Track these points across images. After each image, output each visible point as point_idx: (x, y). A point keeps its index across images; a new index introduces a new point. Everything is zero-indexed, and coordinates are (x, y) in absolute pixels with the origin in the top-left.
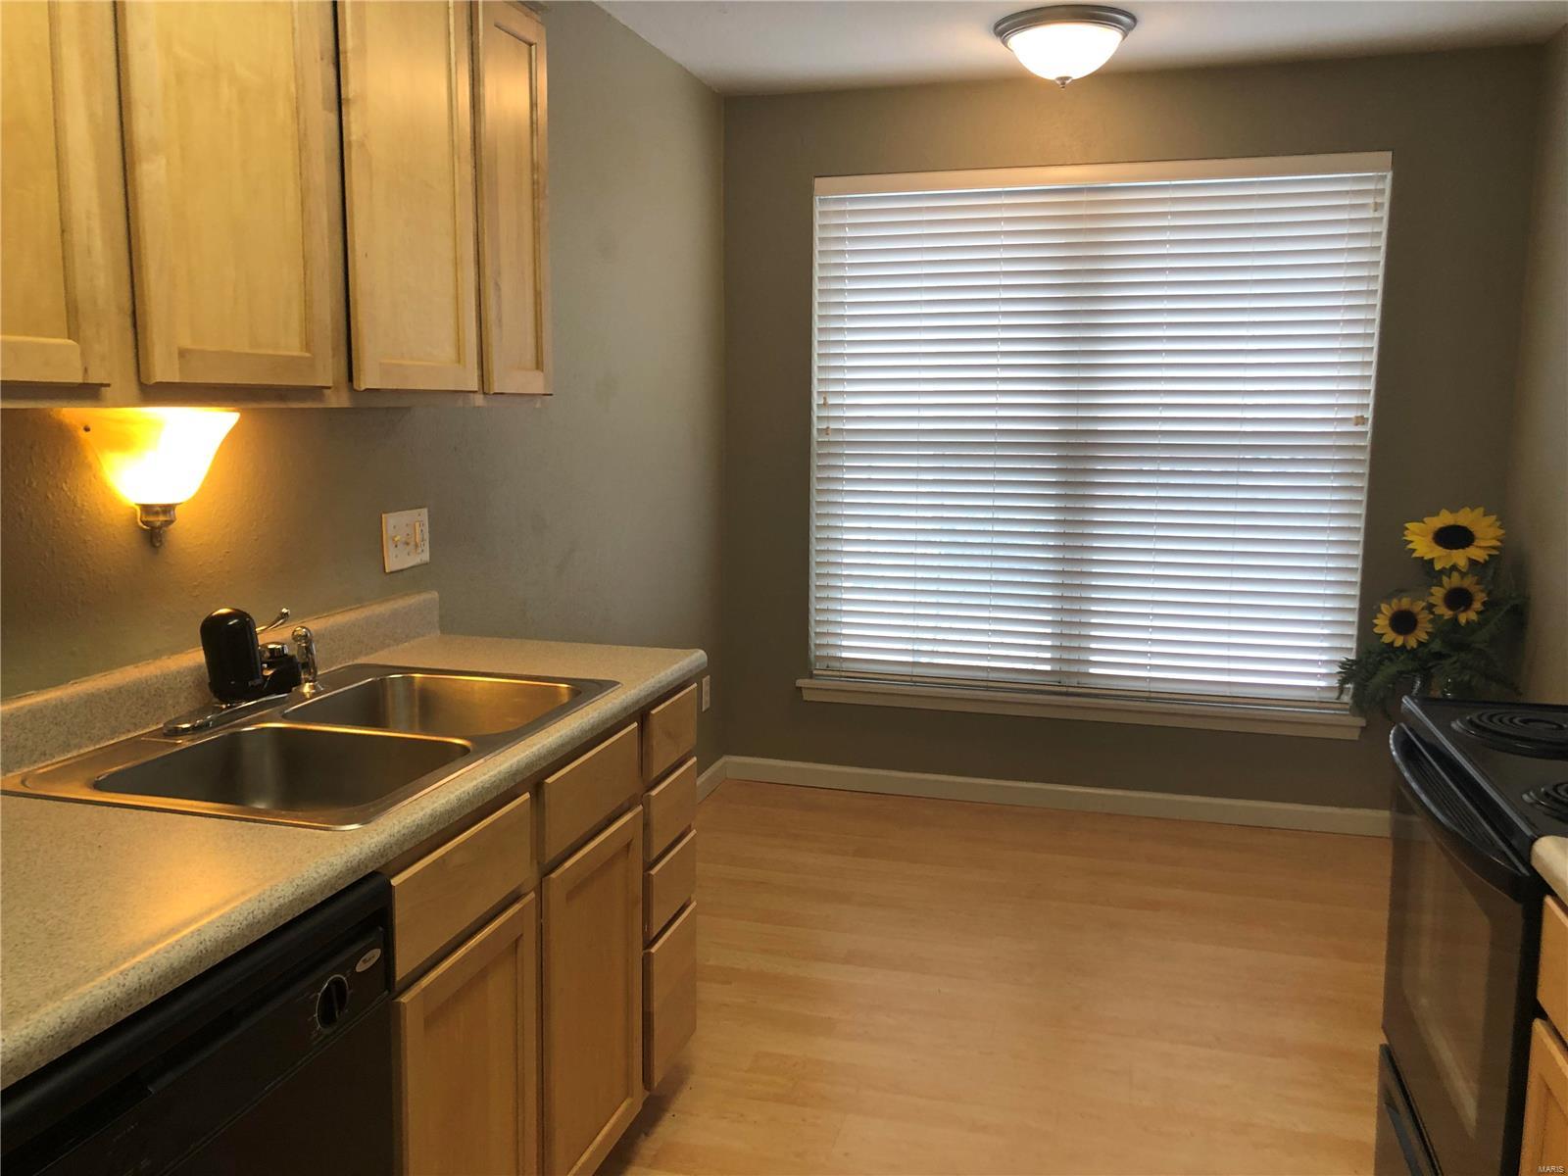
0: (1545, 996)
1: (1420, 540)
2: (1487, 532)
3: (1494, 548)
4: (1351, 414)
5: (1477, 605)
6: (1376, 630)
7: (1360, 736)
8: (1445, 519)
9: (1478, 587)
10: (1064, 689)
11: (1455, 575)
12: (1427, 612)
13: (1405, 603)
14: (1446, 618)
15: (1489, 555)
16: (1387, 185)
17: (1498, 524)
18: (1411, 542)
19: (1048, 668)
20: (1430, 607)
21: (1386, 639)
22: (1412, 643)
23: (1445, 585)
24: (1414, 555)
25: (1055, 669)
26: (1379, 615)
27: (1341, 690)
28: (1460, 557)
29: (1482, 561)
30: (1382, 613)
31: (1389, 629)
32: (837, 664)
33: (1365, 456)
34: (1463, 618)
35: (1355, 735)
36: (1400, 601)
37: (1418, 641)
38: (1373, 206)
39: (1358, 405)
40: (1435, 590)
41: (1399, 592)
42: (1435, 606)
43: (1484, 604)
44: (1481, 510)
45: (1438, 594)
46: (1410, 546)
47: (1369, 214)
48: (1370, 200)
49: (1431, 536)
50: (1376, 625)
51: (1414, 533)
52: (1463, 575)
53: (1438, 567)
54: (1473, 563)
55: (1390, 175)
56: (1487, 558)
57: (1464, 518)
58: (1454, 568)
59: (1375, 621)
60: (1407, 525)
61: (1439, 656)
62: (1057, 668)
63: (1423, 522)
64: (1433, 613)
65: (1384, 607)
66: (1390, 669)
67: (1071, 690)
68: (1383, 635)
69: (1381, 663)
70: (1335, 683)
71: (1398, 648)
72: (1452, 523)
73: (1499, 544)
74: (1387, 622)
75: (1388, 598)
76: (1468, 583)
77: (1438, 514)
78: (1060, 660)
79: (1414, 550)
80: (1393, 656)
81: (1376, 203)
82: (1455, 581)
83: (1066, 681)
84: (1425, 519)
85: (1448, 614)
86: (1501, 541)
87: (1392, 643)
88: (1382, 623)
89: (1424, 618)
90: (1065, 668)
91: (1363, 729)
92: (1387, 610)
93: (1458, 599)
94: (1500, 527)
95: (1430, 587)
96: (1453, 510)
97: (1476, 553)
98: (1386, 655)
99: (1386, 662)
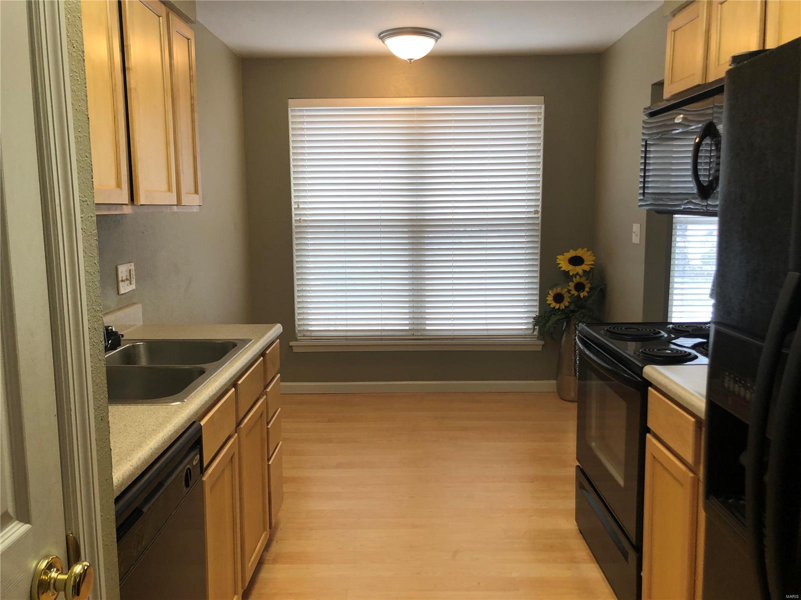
0: (650, 424)
1: (563, 263)
2: (589, 259)
3: (592, 265)
4: (532, 210)
5: (587, 289)
6: (548, 302)
7: (542, 349)
8: (572, 253)
9: (587, 281)
10: (416, 337)
11: (578, 276)
12: (567, 293)
13: (558, 290)
14: (575, 295)
15: (591, 268)
16: (542, 110)
17: (593, 254)
18: (559, 264)
19: (407, 328)
20: (569, 291)
21: (552, 306)
22: (563, 307)
23: (574, 281)
24: (562, 269)
25: (411, 328)
26: (549, 296)
27: (534, 329)
28: (579, 269)
29: (588, 270)
30: (550, 294)
31: (553, 302)
32: (308, 334)
33: (539, 227)
34: (582, 295)
35: (540, 349)
36: (557, 289)
37: (565, 306)
38: (537, 119)
39: (535, 205)
40: (570, 283)
41: (555, 285)
42: (571, 290)
43: (590, 288)
44: (586, 249)
45: (572, 285)
46: (560, 266)
47: (536, 123)
48: (535, 117)
49: (567, 261)
50: (548, 300)
51: (560, 260)
52: (581, 277)
53: (571, 274)
54: (584, 271)
55: (543, 106)
56: (589, 269)
57: (579, 253)
58: (577, 274)
59: (547, 298)
60: (558, 257)
61: (573, 311)
62: (412, 328)
63: (563, 255)
64: (570, 293)
65: (550, 292)
66: (554, 318)
67: (419, 337)
68: (550, 304)
69: (551, 316)
70: (531, 326)
71: (557, 309)
72: (575, 255)
73: (593, 263)
74: (552, 299)
75: (552, 288)
76: (583, 280)
77: (569, 252)
78: (413, 324)
79: (561, 267)
80: (555, 313)
81: (538, 118)
82: (577, 280)
83: (416, 333)
84: (564, 254)
85: (576, 294)
86: (594, 261)
87: (555, 307)
88: (550, 299)
89: (566, 296)
90: (416, 328)
91: (543, 345)
92: (552, 293)
93: (580, 287)
94: (594, 256)
95: (568, 283)
96: (575, 250)
97: (585, 267)
98: (552, 313)
99: (554, 316)
